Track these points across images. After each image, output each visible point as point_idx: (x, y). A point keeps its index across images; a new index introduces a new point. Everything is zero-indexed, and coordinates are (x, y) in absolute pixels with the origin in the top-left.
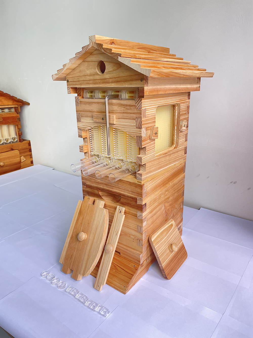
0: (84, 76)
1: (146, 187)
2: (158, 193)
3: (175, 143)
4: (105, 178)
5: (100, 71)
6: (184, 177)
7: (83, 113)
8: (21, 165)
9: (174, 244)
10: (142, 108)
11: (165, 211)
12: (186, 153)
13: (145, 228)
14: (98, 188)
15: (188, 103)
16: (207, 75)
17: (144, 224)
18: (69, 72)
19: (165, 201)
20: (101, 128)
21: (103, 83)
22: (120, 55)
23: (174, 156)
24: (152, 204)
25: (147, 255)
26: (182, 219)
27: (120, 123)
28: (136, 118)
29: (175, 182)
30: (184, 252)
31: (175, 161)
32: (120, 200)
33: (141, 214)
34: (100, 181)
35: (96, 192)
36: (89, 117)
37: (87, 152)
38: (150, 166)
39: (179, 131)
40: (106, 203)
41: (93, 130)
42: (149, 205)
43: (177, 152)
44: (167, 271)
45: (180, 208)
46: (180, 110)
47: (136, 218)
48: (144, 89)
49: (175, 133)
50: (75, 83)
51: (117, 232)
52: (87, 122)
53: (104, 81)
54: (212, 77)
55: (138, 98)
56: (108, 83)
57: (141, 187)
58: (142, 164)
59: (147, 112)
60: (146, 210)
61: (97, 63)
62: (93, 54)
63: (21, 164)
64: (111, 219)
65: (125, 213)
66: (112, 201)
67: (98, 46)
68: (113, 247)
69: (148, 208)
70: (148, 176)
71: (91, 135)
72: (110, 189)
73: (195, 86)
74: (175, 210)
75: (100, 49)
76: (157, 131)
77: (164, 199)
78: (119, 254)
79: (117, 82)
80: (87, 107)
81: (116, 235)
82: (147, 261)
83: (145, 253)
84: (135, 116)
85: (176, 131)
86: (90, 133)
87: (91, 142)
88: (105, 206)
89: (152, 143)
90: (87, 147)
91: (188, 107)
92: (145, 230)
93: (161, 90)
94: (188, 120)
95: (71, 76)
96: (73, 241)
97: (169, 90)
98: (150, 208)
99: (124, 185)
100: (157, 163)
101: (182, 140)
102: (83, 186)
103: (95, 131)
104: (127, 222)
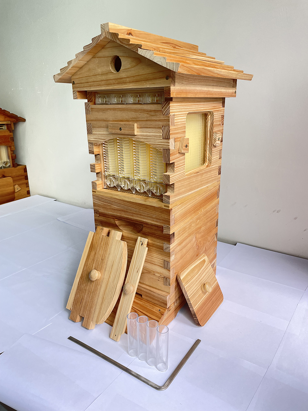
0: (94, 76)
1: (174, 213)
2: (188, 220)
3: (207, 160)
4: (124, 203)
5: (114, 69)
6: (218, 203)
7: (95, 122)
8: (16, 196)
9: (207, 283)
10: (170, 114)
11: (197, 244)
12: (220, 174)
13: (173, 263)
14: (114, 216)
15: (222, 112)
16: (244, 76)
17: (172, 258)
18: (75, 72)
19: (196, 232)
20: (118, 141)
21: (118, 83)
22: (140, 46)
23: (206, 176)
24: (181, 234)
25: (176, 297)
26: (216, 255)
27: (142, 134)
28: (163, 126)
29: (207, 208)
30: (219, 293)
31: (207, 183)
32: (141, 230)
33: (168, 245)
34: (116, 207)
35: (112, 221)
36: (103, 127)
37: (100, 172)
38: (180, 187)
39: (213, 146)
40: (124, 234)
41: (107, 145)
42: (177, 235)
43: (210, 171)
44: (199, 316)
45: (213, 241)
46: (214, 120)
47: (162, 251)
48: (170, 88)
49: (208, 149)
50: (82, 85)
51: (139, 268)
52: (101, 134)
53: (120, 81)
54: (251, 80)
55: (165, 101)
56: (125, 83)
57: (168, 212)
58: (170, 184)
59: (175, 118)
60: (174, 242)
61: (110, 59)
62: (105, 47)
63: (15, 194)
64: (130, 254)
65: (148, 245)
66: (131, 231)
67: (113, 36)
68: (134, 287)
69: (177, 238)
70: (176, 198)
71: (105, 150)
72: (130, 217)
73: (231, 90)
74: (208, 243)
75: (115, 41)
76: (187, 143)
77: (195, 228)
78: (140, 297)
79: (137, 81)
80: (101, 115)
81: (137, 272)
82: (175, 305)
83: (173, 294)
84: (161, 123)
85: (208, 146)
86: (104, 148)
87: (104, 160)
88: (123, 238)
89: (181, 158)
90: (100, 166)
91: (223, 117)
92: (173, 266)
93: (191, 91)
94: (222, 133)
95: (77, 77)
96: (83, 282)
97: (200, 93)
98: (179, 239)
99: (146, 211)
100: (187, 183)
101: (215, 157)
102: (95, 214)
103: (110, 145)
104: (151, 257)
